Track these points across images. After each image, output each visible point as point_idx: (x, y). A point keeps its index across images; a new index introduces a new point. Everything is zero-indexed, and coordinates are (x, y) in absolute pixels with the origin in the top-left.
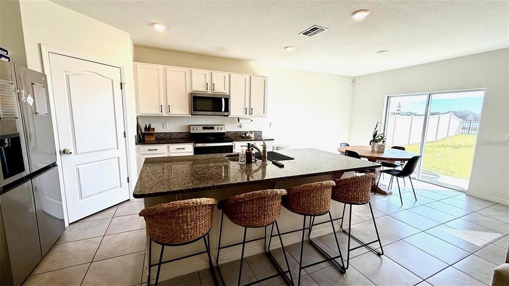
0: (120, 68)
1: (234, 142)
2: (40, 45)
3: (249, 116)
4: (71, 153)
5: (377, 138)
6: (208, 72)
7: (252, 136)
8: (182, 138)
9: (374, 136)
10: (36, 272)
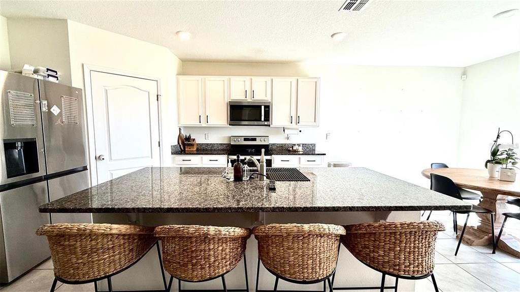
0: (157, 81)
1: (273, 156)
2: (83, 65)
3: (296, 126)
4: (103, 159)
5: (500, 157)
6: (247, 79)
7: (300, 149)
8: (223, 150)
9: (494, 153)
10: (40, 267)
